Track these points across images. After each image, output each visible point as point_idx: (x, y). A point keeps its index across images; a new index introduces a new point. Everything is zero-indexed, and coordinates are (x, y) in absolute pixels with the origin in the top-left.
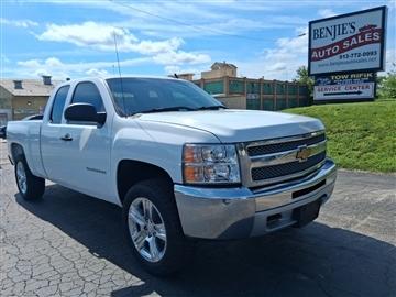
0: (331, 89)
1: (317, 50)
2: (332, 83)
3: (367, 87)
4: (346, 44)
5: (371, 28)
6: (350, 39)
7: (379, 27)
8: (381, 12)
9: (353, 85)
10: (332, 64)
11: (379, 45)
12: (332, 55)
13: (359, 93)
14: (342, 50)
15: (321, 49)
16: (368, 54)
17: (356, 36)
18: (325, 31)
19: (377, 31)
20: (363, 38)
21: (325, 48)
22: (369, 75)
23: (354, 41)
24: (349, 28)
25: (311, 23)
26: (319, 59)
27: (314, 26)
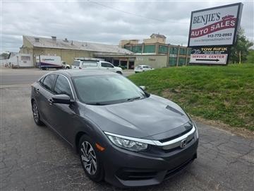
0: (201, 56)
1: (195, 31)
2: (202, 53)
3: (223, 57)
4: (213, 28)
5: (230, 18)
6: (216, 24)
7: (235, 17)
8: (237, 6)
9: (214, 55)
10: (203, 40)
11: (234, 29)
12: (203, 34)
13: (217, 60)
14: (210, 32)
15: (197, 30)
16: (226, 35)
17: (220, 23)
18: (200, 18)
19: (233, 19)
20: (224, 24)
21: (199, 30)
22: (225, 49)
23: (218, 26)
24: (216, 17)
25: (193, 13)
26: (195, 37)
27: (195, 15)
